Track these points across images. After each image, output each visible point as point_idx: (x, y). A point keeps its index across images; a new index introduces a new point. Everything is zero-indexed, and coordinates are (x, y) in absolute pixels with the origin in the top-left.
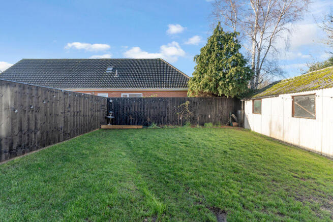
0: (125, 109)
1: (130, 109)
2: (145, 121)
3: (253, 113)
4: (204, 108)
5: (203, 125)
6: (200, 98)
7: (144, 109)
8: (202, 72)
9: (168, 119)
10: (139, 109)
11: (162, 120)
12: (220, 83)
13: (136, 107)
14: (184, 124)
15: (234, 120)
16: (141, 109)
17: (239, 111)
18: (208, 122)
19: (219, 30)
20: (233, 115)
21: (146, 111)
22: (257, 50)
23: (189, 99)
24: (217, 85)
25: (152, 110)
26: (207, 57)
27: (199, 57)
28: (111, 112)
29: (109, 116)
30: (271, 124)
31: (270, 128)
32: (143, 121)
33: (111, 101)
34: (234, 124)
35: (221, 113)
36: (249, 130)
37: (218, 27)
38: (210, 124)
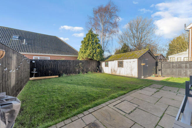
0: (45, 67)
1: (48, 66)
2: (58, 73)
3: (105, 66)
4: (87, 65)
5: (87, 73)
6: (85, 61)
7: (57, 66)
8: (86, 49)
9: (71, 71)
10: (54, 67)
11: (68, 72)
12: (95, 55)
13: (52, 66)
14: (79, 73)
15: (98, 70)
16: (55, 66)
17: (100, 66)
18: (89, 71)
19: (91, 31)
20: (97, 68)
21: (58, 67)
22: (103, 42)
23: (81, 61)
24: (93, 56)
25: (62, 67)
26: (88, 43)
27: (84, 42)
28: (35, 69)
29: (34, 71)
30: (112, 70)
31: (112, 71)
32: (57, 73)
33: (34, 62)
34: (98, 71)
35: (93, 67)
36: (104, 73)
37: (91, 30)
38: (90, 72)
